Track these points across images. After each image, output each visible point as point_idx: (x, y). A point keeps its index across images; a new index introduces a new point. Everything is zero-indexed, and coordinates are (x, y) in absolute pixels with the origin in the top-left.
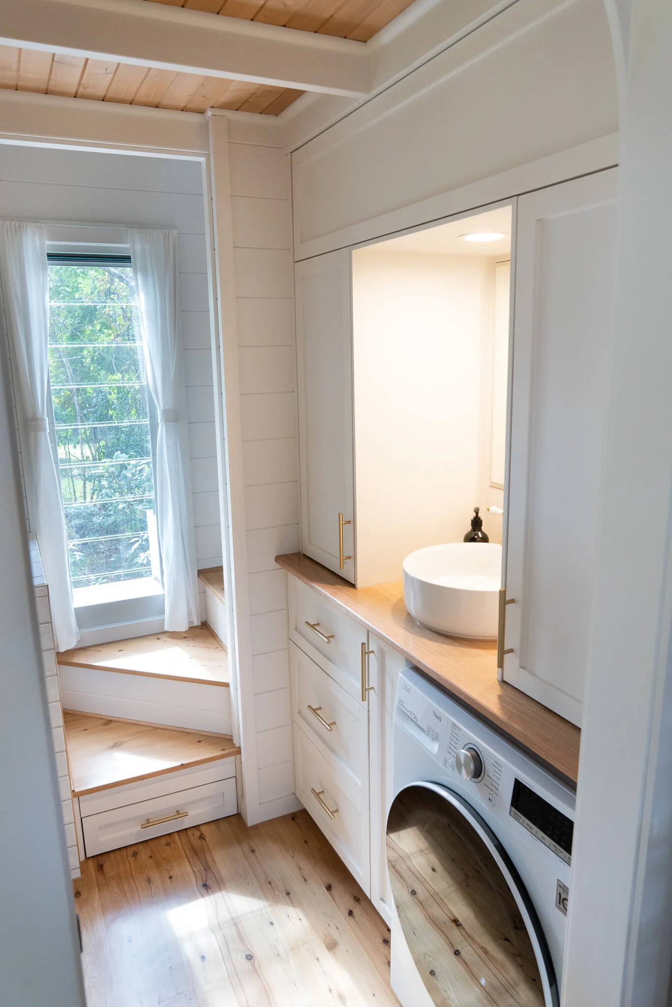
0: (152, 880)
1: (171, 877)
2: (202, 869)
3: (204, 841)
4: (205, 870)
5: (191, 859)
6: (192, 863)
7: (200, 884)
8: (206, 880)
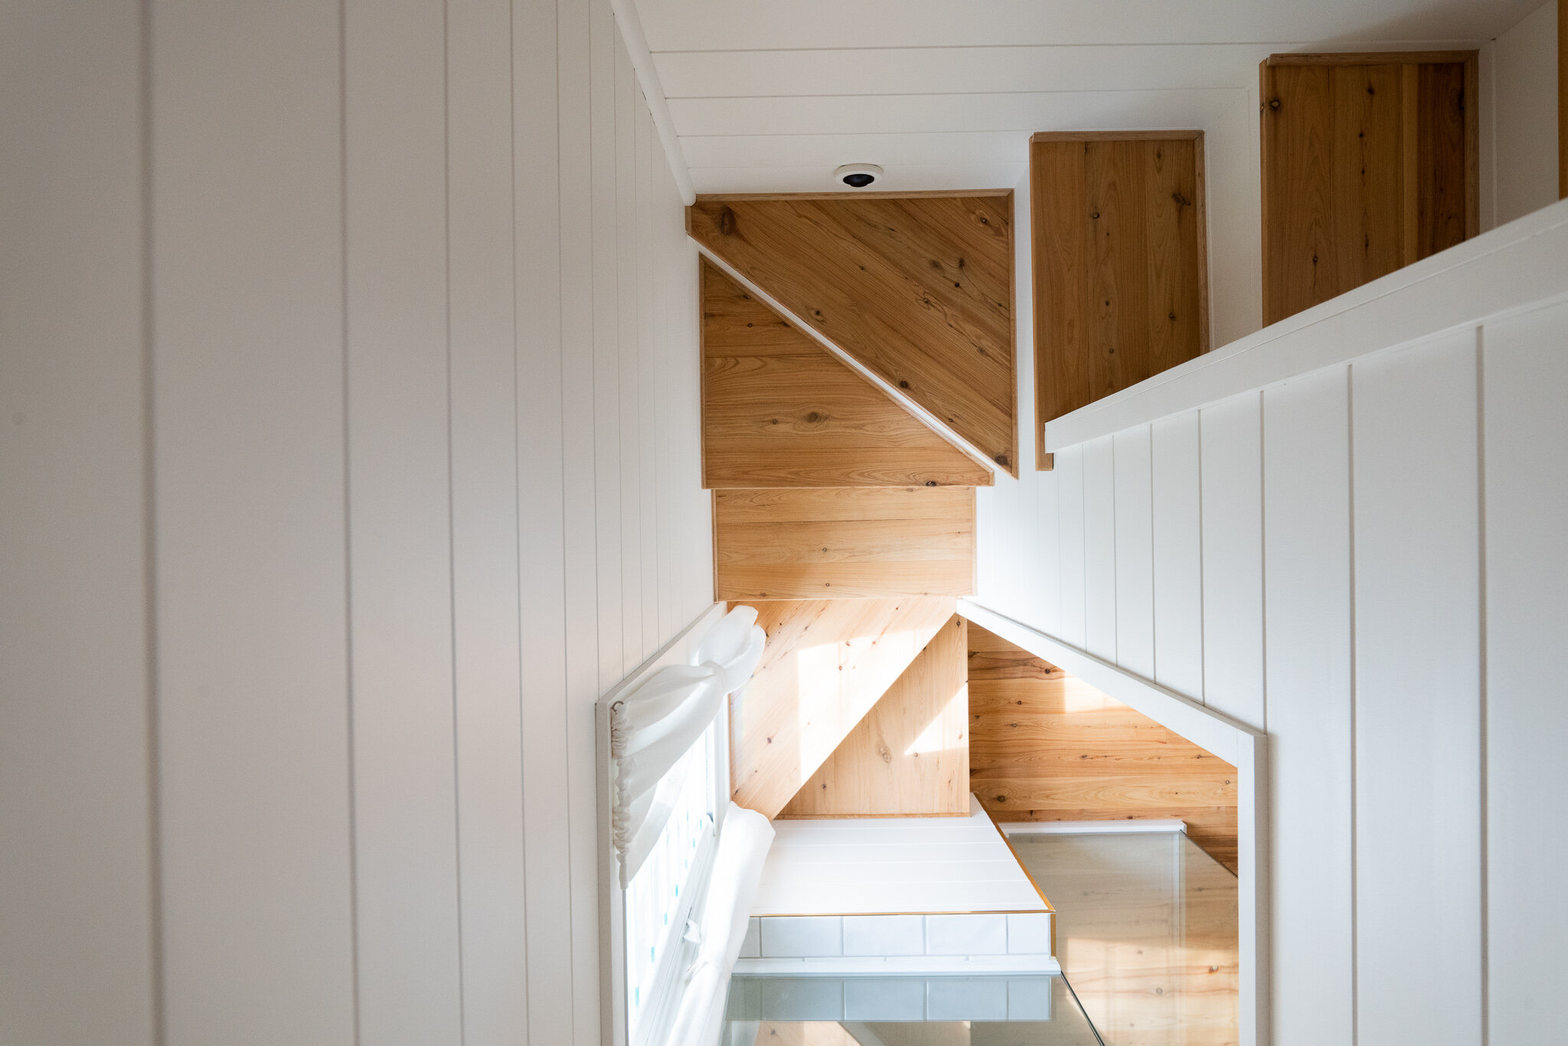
0: (1014, 722)
1: (1020, 703)
2: (1021, 667)
3: (978, 654)
4: (1025, 665)
5: (1002, 676)
6: (1008, 676)
7: (1044, 675)
8: (1041, 668)
